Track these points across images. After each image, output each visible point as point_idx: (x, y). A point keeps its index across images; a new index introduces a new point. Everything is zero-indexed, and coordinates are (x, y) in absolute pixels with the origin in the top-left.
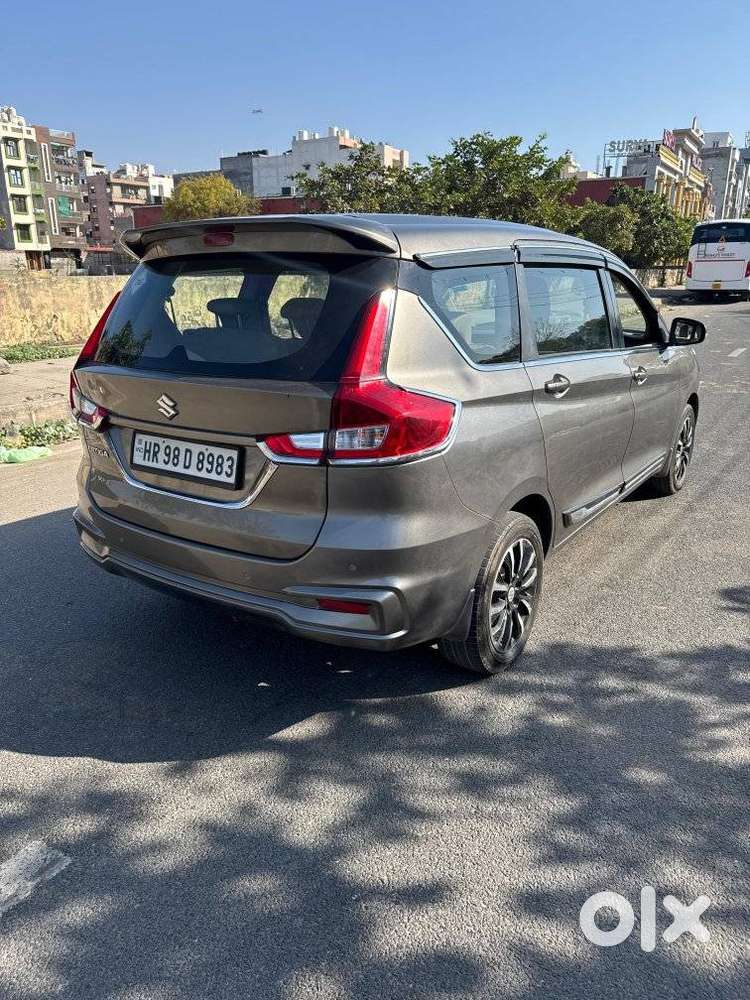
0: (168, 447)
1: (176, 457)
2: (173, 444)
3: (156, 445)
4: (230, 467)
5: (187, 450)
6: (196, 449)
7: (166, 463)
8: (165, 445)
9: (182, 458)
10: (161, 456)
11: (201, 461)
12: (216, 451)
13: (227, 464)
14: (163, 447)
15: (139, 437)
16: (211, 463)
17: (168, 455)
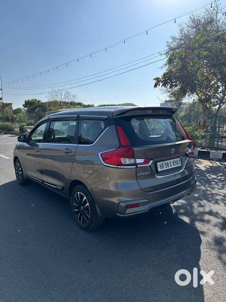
0: (165, 163)
1: (168, 165)
2: (166, 162)
3: (162, 164)
4: (180, 162)
5: (170, 162)
6: (171, 161)
7: (166, 167)
8: (164, 163)
9: (169, 164)
10: (165, 166)
11: (173, 163)
12: (176, 160)
13: (179, 162)
14: (164, 164)
15: (157, 163)
16: (176, 163)
17: (166, 165)
